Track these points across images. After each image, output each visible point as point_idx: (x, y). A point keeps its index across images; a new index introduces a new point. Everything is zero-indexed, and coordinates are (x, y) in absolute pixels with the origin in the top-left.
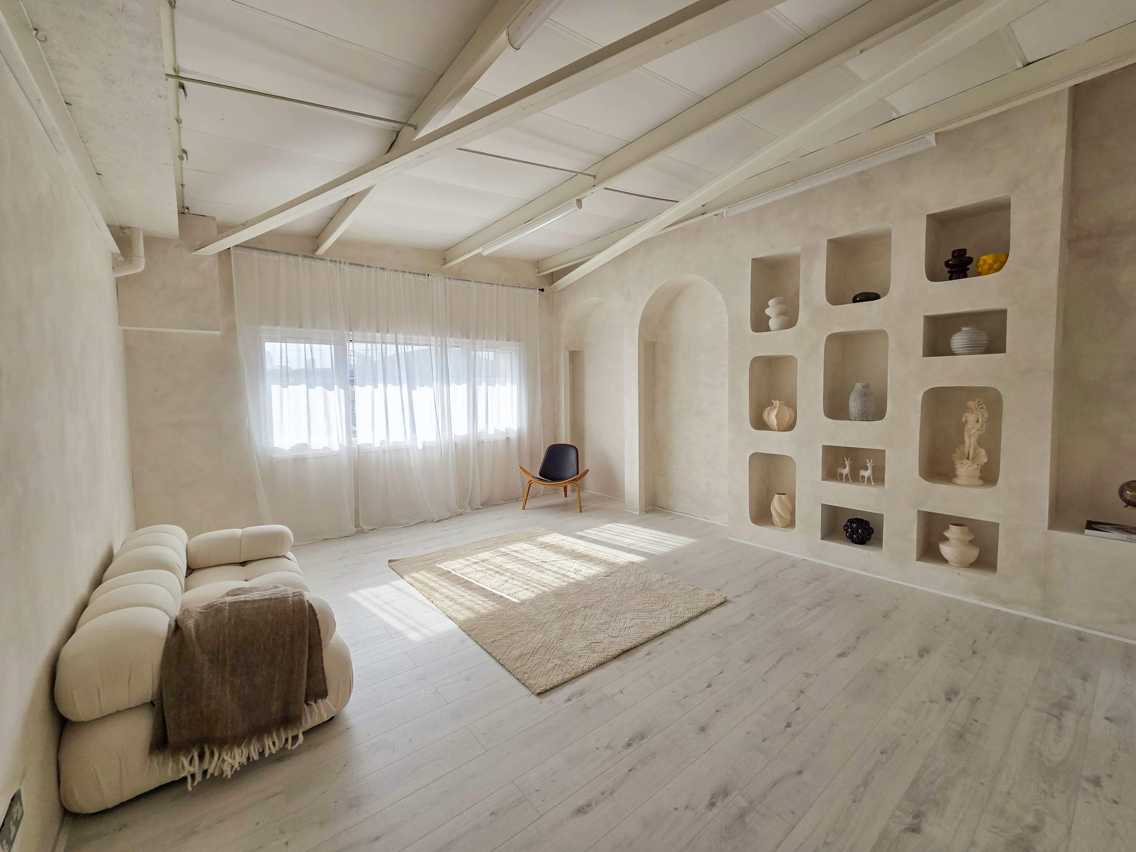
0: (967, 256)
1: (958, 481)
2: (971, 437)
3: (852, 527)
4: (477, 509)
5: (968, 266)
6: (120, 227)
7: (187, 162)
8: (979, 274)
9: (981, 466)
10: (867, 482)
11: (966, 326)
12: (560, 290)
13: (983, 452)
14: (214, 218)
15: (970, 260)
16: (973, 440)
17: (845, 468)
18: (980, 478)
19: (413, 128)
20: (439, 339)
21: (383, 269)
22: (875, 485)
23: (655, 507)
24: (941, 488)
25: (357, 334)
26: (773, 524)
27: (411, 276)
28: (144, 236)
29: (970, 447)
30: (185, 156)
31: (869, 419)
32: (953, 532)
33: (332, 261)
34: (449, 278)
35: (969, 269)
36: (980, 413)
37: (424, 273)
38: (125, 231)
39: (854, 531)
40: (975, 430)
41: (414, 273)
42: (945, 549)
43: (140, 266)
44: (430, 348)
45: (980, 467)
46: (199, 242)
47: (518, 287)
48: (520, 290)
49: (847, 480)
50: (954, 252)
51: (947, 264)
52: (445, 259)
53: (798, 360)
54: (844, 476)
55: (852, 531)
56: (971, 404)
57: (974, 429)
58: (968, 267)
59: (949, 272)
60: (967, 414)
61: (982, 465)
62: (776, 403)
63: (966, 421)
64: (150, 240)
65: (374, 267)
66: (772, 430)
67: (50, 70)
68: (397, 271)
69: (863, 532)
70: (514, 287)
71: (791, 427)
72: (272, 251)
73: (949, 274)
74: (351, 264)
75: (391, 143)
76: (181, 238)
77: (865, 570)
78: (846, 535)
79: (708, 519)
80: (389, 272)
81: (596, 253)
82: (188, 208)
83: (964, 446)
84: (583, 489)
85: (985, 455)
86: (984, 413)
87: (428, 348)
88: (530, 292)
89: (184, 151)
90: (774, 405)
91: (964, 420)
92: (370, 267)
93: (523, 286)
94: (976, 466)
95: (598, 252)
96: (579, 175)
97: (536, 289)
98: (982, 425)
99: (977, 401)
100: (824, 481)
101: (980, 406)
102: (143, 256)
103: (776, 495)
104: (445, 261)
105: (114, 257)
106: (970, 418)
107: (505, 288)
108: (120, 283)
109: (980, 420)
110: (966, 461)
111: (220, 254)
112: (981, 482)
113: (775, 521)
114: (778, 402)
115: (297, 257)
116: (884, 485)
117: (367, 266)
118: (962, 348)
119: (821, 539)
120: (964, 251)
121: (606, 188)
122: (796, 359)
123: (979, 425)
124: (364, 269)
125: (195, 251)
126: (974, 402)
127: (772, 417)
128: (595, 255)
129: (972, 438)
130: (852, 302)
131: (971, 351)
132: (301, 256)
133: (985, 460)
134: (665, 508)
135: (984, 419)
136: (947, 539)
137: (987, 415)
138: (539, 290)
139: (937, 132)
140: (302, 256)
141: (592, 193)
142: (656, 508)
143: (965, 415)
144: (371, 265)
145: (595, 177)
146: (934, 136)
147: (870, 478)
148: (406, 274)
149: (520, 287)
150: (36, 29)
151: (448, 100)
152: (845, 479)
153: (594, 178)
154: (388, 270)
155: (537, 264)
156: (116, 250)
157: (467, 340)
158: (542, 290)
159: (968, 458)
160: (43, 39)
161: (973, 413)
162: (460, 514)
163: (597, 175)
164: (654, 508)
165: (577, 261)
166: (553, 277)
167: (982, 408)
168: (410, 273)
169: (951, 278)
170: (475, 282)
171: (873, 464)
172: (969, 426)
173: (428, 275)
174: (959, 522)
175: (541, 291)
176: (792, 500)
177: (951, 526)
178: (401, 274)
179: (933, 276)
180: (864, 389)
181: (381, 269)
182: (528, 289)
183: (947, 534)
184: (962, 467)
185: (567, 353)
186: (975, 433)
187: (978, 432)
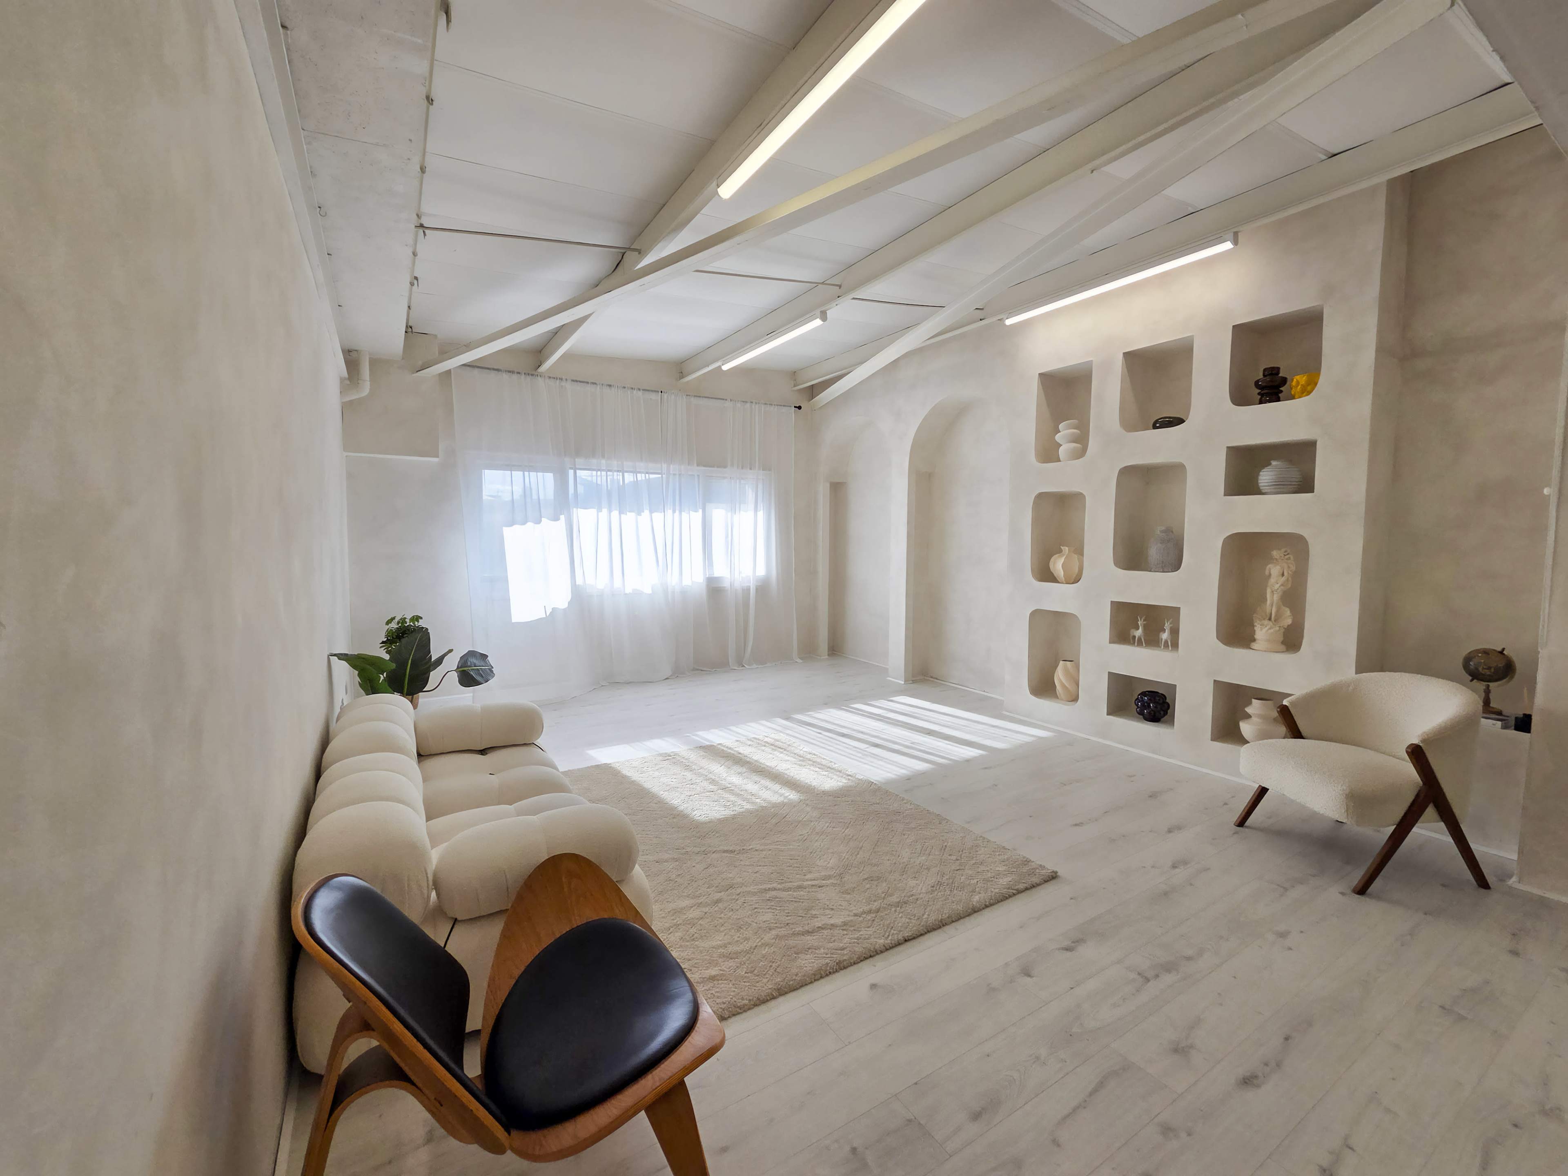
0: (1280, 375)
1: (1254, 645)
2: (1273, 594)
3: (1143, 701)
5: (1281, 387)
6: (348, 350)
7: (418, 288)
8: (1292, 397)
9: (1284, 628)
10: (1164, 646)
11: (1274, 460)
12: (822, 406)
13: (1288, 612)
14: (436, 336)
15: (1284, 381)
16: (1276, 597)
17: (1138, 629)
18: (1283, 643)
19: (637, 253)
21: (610, 386)
22: (1171, 650)
23: (927, 676)
24: (1239, 653)
25: (579, 461)
26: (1056, 697)
27: (640, 393)
28: (370, 358)
29: (1272, 605)
30: (416, 282)
31: (1165, 571)
32: (1255, 708)
33: (556, 378)
34: (686, 395)
35: (1282, 391)
36: (1285, 566)
37: (656, 390)
38: (351, 354)
39: (1145, 706)
40: (1279, 585)
41: (644, 390)
42: (1246, 728)
43: (365, 389)
44: (662, 477)
45: (1283, 630)
46: (420, 363)
47: (770, 404)
48: (772, 408)
49: (1140, 644)
50: (1265, 370)
51: (1257, 384)
52: (682, 373)
53: (1087, 498)
54: (1136, 639)
55: (1143, 705)
56: (1275, 553)
57: (1278, 583)
58: (1281, 389)
59: (1259, 394)
60: (1270, 566)
61: (1286, 627)
62: (1066, 549)
63: (1270, 575)
64: (375, 363)
65: (600, 384)
66: (1059, 582)
67: (322, 233)
68: (624, 387)
69: (1156, 707)
70: (766, 404)
71: (1077, 580)
72: (494, 369)
73: (1260, 397)
74: (573, 381)
75: (617, 263)
76: (403, 359)
77: (1154, 752)
78: (1137, 710)
79: (987, 692)
80: (616, 390)
81: (857, 365)
82: (411, 327)
83: (1266, 605)
84: (837, 652)
85: (1290, 616)
86: (1291, 566)
87: (659, 478)
88: (784, 409)
89: (416, 278)
90: (1063, 553)
91: (1267, 572)
92: (595, 384)
93: (775, 403)
94: (1278, 628)
95: (859, 364)
96: (820, 285)
97: (791, 406)
98: (1288, 580)
99: (1283, 550)
100: (1112, 645)
101: (1286, 557)
102: (369, 380)
103: (1061, 662)
104: (682, 375)
105: (342, 380)
106: (1274, 570)
108: (347, 408)
109: (1286, 574)
110: (1266, 622)
111: (440, 375)
112: (1283, 648)
113: (1060, 694)
114: (1067, 548)
115: (520, 375)
116: (1178, 650)
117: (592, 383)
118: (1268, 486)
119: (1107, 715)
120: (1278, 369)
121: (854, 298)
122: (1085, 496)
123: (1284, 579)
124: (588, 386)
125: (417, 372)
126: (1279, 552)
127: (1058, 565)
128: (857, 366)
129: (1275, 595)
130: (1152, 428)
131: (1279, 490)
132: (523, 374)
133: (1289, 621)
134: (939, 678)
135: (1290, 572)
136: (1248, 716)
137: (1295, 568)
138: (795, 407)
139: (1235, 230)
140: (525, 374)
141: (837, 305)
142: (928, 678)
143: (1268, 567)
144: (597, 382)
145: (840, 286)
146: (1232, 234)
147: (1168, 642)
148: (635, 392)
149: (772, 405)
150: (319, 207)
151: (669, 233)
152: (1138, 642)
153: (840, 288)
154: (615, 387)
155: (794, 375)
156: (345, 374)
158: (800, 408)
159: (1270, 619)
160: (324, 214)
161: (1278, 564)
163: (842, 285)
164: (926, 678)
165: (837, 373)
166: (813, 391)
167: (1289, 558)
168: (639, 389)
169: (1261, 402)
170: (718, 399)
171: (1171, 625)
172: (1272, 580)
173: (661, 392)
174: (1262, 695)
175: (797, 409)
176: (1077, 667)
177: (1253, 700)
179: (1239, 398)
180: (1163, 534)
181: (608, 387)
182: (782, 407)
183: (1249, 710)
184: (1261, 630)
185: (828, 485)
186: (1278, 589)
187: (1282, 587)
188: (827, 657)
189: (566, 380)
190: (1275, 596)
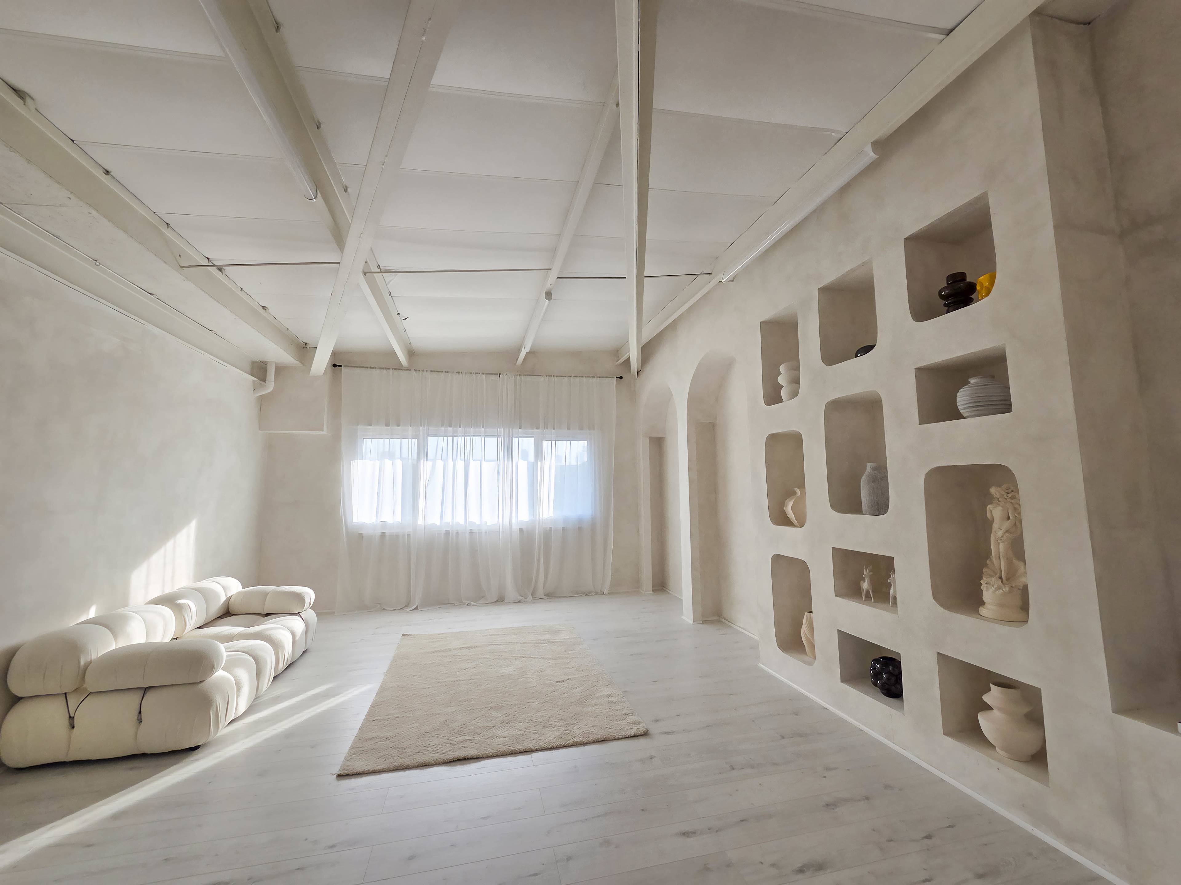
0: (966, 280)
1: (983, 611)
2: (999, 542)
3: (876, 668)
4: (540, 599)
6: (261, 362)
10: (893, 603)
11: (974, 376)
15: (971, 284)
17: (864, 581)
18: (1022, 609)
20: (507, 430)
21: (459, 373)
23: (719, 617)
24: (966, 621)
26: (804, 653)
27: (484, 376)
28: (275, 367)
29: (1000, 558)
30: (266, 310)
31: (878, 513)
32: (993, 697)
33: (416, 370)
34: (520, 375)
37: (496, 373)
38: (261, 366)
40: (1003, 532)
41: (486, 374)
42: (986, 724)
43: (271, 387)
47: (593, 377)
48: (597, 380)
49: (868, 598)
50: (948, 278)
51: (942, 297)
54: (865, 593)
55: (877, 674)
57: (1001, 530)
59: (945, 303)
63: (993, 518)
64: (280, 369)
65: (451, 372)
67: (123, 279)
68: (471, 373)
69: (888, 679)
70: (589, 377)
72: (371, 368)
73: (945, 306)
74: (431, 371)
76: (303, 365)
80: (464, 375)
83: (993, 557)
84: (665, 588)
88: (612, 380)
89: (264, 307)
92: (447, 372)
93: (600, 376)
97: (613, 377)
98: (1014, 525)
99: (1005, 486)
100: (837, 598)
101: (1010, 495)
102: (274, 380)
103: (806, 613)
106: (997, 513)
107: (577, 379)
108: (262, 401)
109: (1010, 517)
112: (1023, 616)
113: (807, 650)
115: (389, 370)
117: (445, 372)
118: (968, 407)
119: (841, 682)
120: (964, 274)
122: (802, 436)
123: (1009, 523)
124: (443, 374)
126: (999, 489)
127: (790, 509)
131: (979, 412)
134: (729, 620)
136: (989, 708)
138: (617, 377)
140: (393, 369)
142: (720, 619)
143: (988, 508)
144: (448, 371)
148: (479, 375)
149: (596, 377)
152: (866, 597)
154: (463, 373)
155: (615, 351)
157: (538, 431)
158: (621, 378)
159: (999, 576)
161: (999, 504)
162: (519, 602)
168: (483, 374)
169: (949, 311)
170: (546, 376)
172: (995, 526)
173: (500, 374)
174: (1001, 682)
175: (619, 379)
176: (813, 621)
177: (990, 687)
178: (474, 376)
179: (921, 312)
180: (875, 472)
181: (457, 374)
182: (605, 378)
183: (987, 698)
184: (987, 589)
185: (648, 440)
186: (1002, 537)
187: (1007, 534)
188: (652, 592)
189: (427, 371)
190: (1001, 545)
